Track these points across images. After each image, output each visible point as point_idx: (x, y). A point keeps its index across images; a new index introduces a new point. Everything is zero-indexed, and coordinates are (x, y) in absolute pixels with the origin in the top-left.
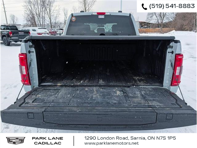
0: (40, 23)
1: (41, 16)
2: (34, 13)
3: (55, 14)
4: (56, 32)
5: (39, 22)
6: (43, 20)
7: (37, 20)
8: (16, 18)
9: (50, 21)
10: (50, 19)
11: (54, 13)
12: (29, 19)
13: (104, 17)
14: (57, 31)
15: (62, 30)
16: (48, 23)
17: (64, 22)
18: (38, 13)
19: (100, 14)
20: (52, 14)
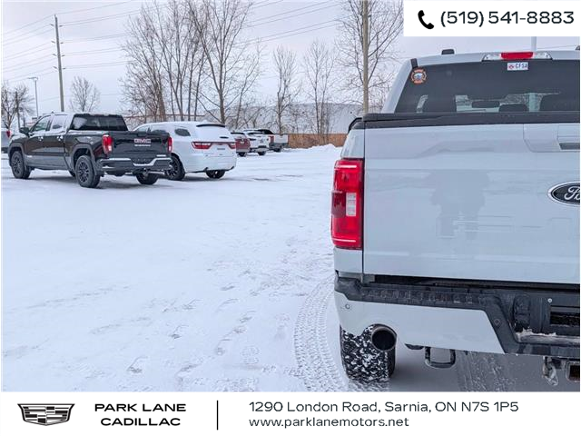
0: (181, 110)
1: (186, 82)
2: (163, 71)
3: (242, 72)
4: (246, 141)
5: (176, 106)
6: (193, 97)
7: (169, 98)
8: (92, 93)
9: (218, 102)
10: (220, 91)
11: (237, 69)
12: (141, 94)
13: (527, 69)
14: (252, 137)
15: (267, 136)
16: (210, 107)
17: (275, 104)
18: (176, 73)
19: (510, 57)
20: (229, 75)
